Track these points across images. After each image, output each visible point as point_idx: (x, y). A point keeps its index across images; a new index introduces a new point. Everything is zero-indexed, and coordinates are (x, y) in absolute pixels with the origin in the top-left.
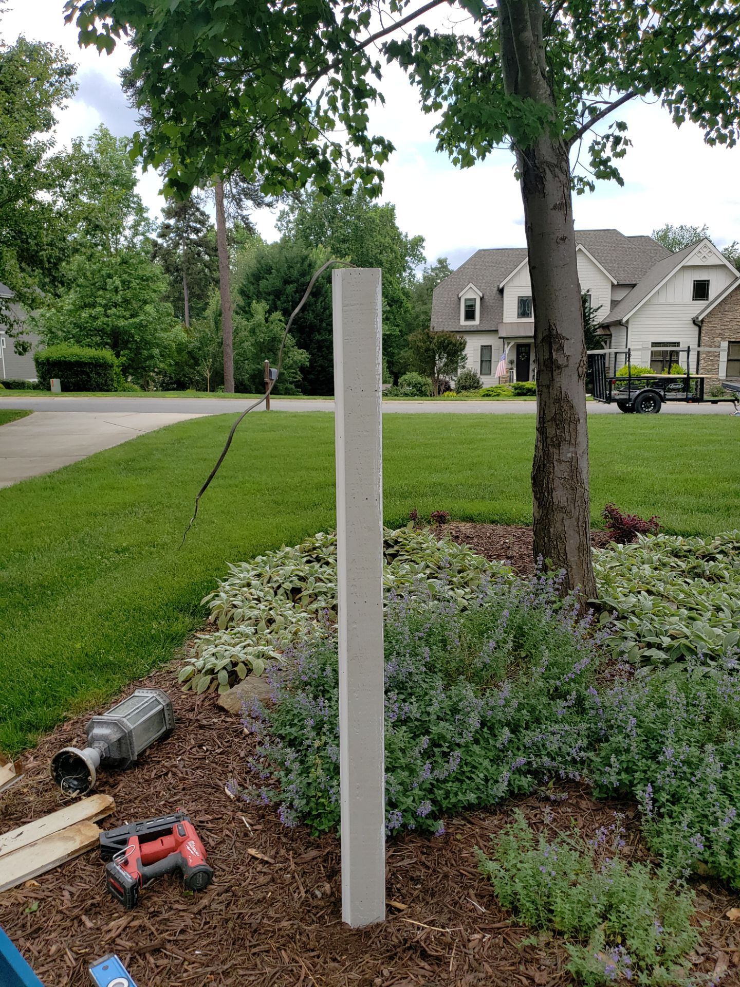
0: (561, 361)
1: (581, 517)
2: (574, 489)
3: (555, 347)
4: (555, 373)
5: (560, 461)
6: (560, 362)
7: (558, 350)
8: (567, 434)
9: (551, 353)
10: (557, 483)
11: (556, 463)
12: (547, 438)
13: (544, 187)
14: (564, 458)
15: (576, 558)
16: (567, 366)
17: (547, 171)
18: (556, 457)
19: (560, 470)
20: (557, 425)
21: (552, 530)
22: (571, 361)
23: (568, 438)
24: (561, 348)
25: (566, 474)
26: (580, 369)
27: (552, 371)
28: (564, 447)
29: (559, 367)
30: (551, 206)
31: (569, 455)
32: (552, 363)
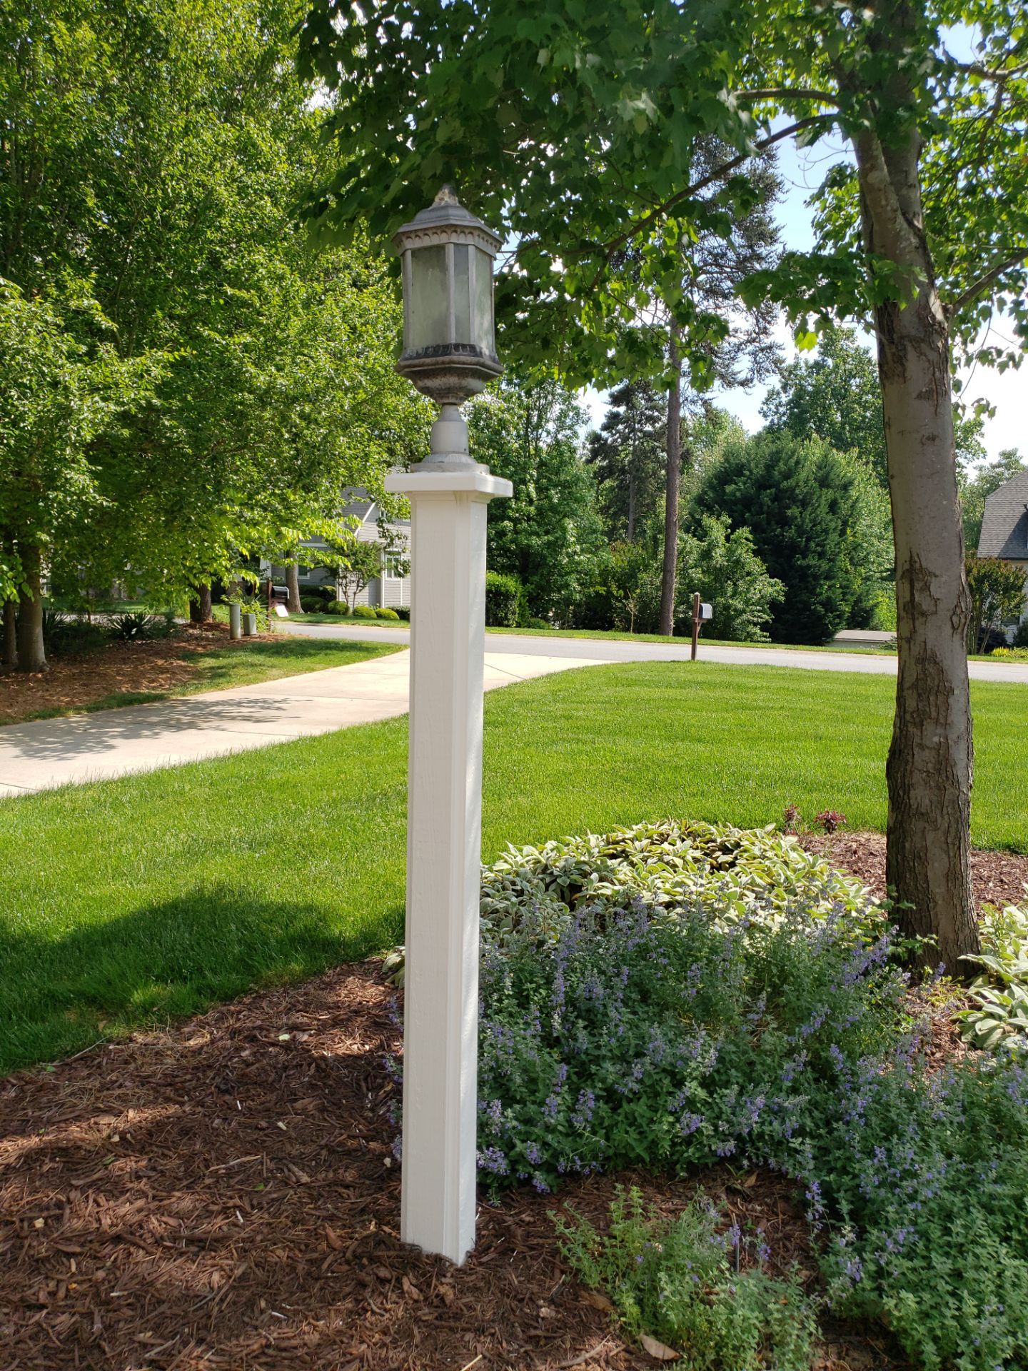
0: (926, 605)
1: (953, 831)
2: (941, 789)
3: (918, 585)
4: (917, 623)
5: (922, 747)
6: (925, 607)
7: (922, 590)
8: (933, 709)
9: (912, 595)
10: (917, 778)
11: (916, 750)
12: (905, 712)
13: (904, 370)
14: (928, 743)
15: (943, 890)
16: (935, 613)
17: (909, 348)
18: (917, 740)
19: (923, 759)
20: (919, 695)
21: (907, 845)
22: (941, 606)
23: (934, 714)
24: (927, 587)
25: (930, 765)
26: (955, 619)
27: (914, 620)
28: (929, 727)
29: (923, 614)
30: (914, 395)
31: (936, 739)
32: (913, 607)
